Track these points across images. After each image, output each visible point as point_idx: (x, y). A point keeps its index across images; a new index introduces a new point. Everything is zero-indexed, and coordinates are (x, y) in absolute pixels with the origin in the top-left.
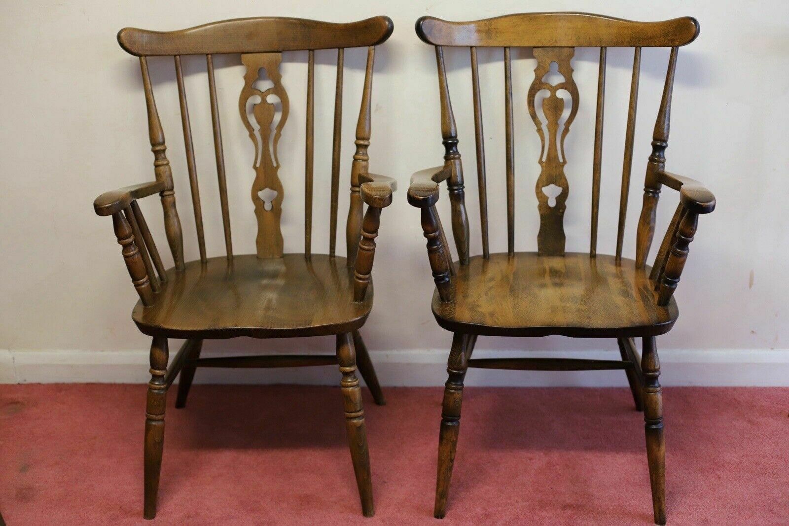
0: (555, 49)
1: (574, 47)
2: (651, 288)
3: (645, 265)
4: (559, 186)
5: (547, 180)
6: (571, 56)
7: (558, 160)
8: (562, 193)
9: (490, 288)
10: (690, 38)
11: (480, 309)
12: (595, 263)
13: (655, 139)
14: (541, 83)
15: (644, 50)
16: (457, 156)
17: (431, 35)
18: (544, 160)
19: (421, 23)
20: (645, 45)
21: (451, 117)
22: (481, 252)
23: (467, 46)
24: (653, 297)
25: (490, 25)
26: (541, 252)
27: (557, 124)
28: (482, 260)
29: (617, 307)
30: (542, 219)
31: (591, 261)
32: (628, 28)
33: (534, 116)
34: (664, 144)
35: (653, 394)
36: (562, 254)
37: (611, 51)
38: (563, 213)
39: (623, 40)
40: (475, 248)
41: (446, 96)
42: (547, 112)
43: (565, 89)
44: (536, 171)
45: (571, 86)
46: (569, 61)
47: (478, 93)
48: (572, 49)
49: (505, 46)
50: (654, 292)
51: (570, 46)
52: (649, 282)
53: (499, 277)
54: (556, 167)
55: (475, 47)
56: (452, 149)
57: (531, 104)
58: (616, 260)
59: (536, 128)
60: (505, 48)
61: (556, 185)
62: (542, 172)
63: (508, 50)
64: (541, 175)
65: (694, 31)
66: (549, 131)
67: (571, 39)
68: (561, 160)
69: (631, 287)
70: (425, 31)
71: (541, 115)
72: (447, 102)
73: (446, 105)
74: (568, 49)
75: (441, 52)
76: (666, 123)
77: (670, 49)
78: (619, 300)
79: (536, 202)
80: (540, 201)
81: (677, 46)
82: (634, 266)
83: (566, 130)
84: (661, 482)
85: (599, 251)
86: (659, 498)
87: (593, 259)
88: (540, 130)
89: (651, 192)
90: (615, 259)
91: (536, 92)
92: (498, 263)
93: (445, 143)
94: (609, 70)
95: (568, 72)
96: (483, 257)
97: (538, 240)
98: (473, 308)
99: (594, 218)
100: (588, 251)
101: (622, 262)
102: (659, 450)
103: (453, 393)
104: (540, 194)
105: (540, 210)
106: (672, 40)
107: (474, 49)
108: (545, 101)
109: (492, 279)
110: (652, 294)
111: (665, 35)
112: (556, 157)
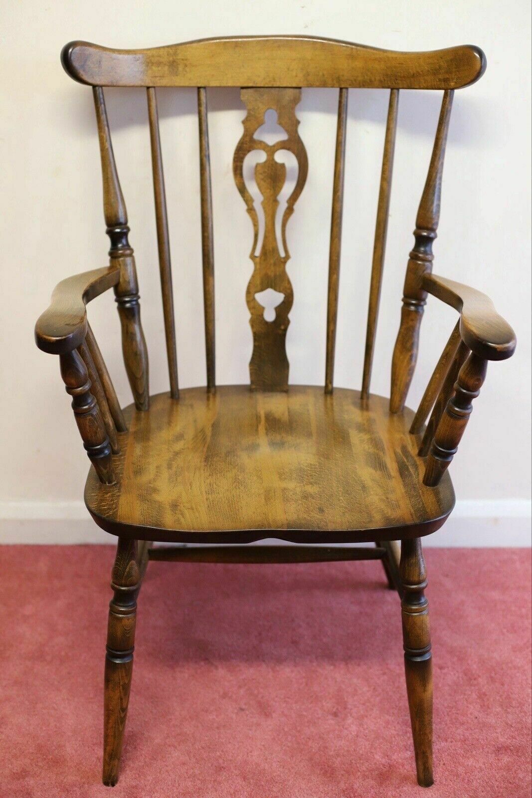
0: (273, 90)
1: (300, 88)
2: (413, 450)
3: (404, 408)
4: (280, 291)
5: (262, 283)
6: (296, 101)
7: (278, 253)
8: (283, 303)
9: (177, 454)
10: (472, 78)
11: (156, 497)
12: (332, 405)
13: (420, 226)
14: (252, 141)
15: (405, 94)
16: (128, 252)
17: (84, 71)
18: (258, 253)
19: (70, 50)
20: (405, 86)
21: (118, 193)
22: (167, 388)
23: (141, 86)
24: (416, 467)
25: (175, 54)
26: (254, 387)
27: (275, 202)
28: (169, 401)
29: (364, 488)
30: (255, 340)
31: (326, 400)
32: (379, 60)
33: (242, 190)
34: (432, 235)
35: (416, 614)
36: (285, 389)
37: (354, 95)
38: (285, 330)
39: (373, 79)
40: (159, 384)
41: (110, 162)
42: (262, 182)
43: (288, 149)
44: (246, 270)
45: (296, 146)
46: (293, 108)
47: (159, 158)
48: (297, 90)
49: (199, 85)
50: (417, 459)
51: (294, 85)
52: (409, 439)
53: (190, 434)
54: (275, 264)
55: (154, 87)
56: (121, 242)
57: (238, 172)
58: (362, 398)
59: (245, 207)
60: (199, 88)
61: (275, 290)
62: (255, 271)
63: (202, 91)
64: (253, 276)
65: (478, 67)
66: (265, 211)
67: (296, 76)
68: (283, 254)
69: (383, 450)
70: (76, 64)
71: (253, 189)
72: (111, 172)
73: (109, 176)
74: (291, 90)
75: (101, 96)
76: (435, 203)
77: (442, 92)
78: (366, 473)
79: (248, 315)
80: (252, 314)
81: (453, 89)
82: (387, 409)
83: (290, 210)
84: (427, 732)
85: (338, 383)
86: (424, 753)
87: (328, 399)
88: (251, 210)
89: (413, 304)
90: (359, 396)
91: (245, 155)
92: (192, 406)
93: (110, 233)
94: (351, 125)
95: (292, 126)
96: (170, 395)
97: (251, 370)
98: (146, 495)
99: (330, 337)
100: (322, 383)
101: (370, 402)
102: (425, 691)
103: (121, 619)
104: (252, 304)
105: (252, 326)
106: (446, 80)
107: (152, 91)
108: (259, 168)
109: (180, 437)
110: (415, 462)
111: (435, 72)
112: (275, 250)
